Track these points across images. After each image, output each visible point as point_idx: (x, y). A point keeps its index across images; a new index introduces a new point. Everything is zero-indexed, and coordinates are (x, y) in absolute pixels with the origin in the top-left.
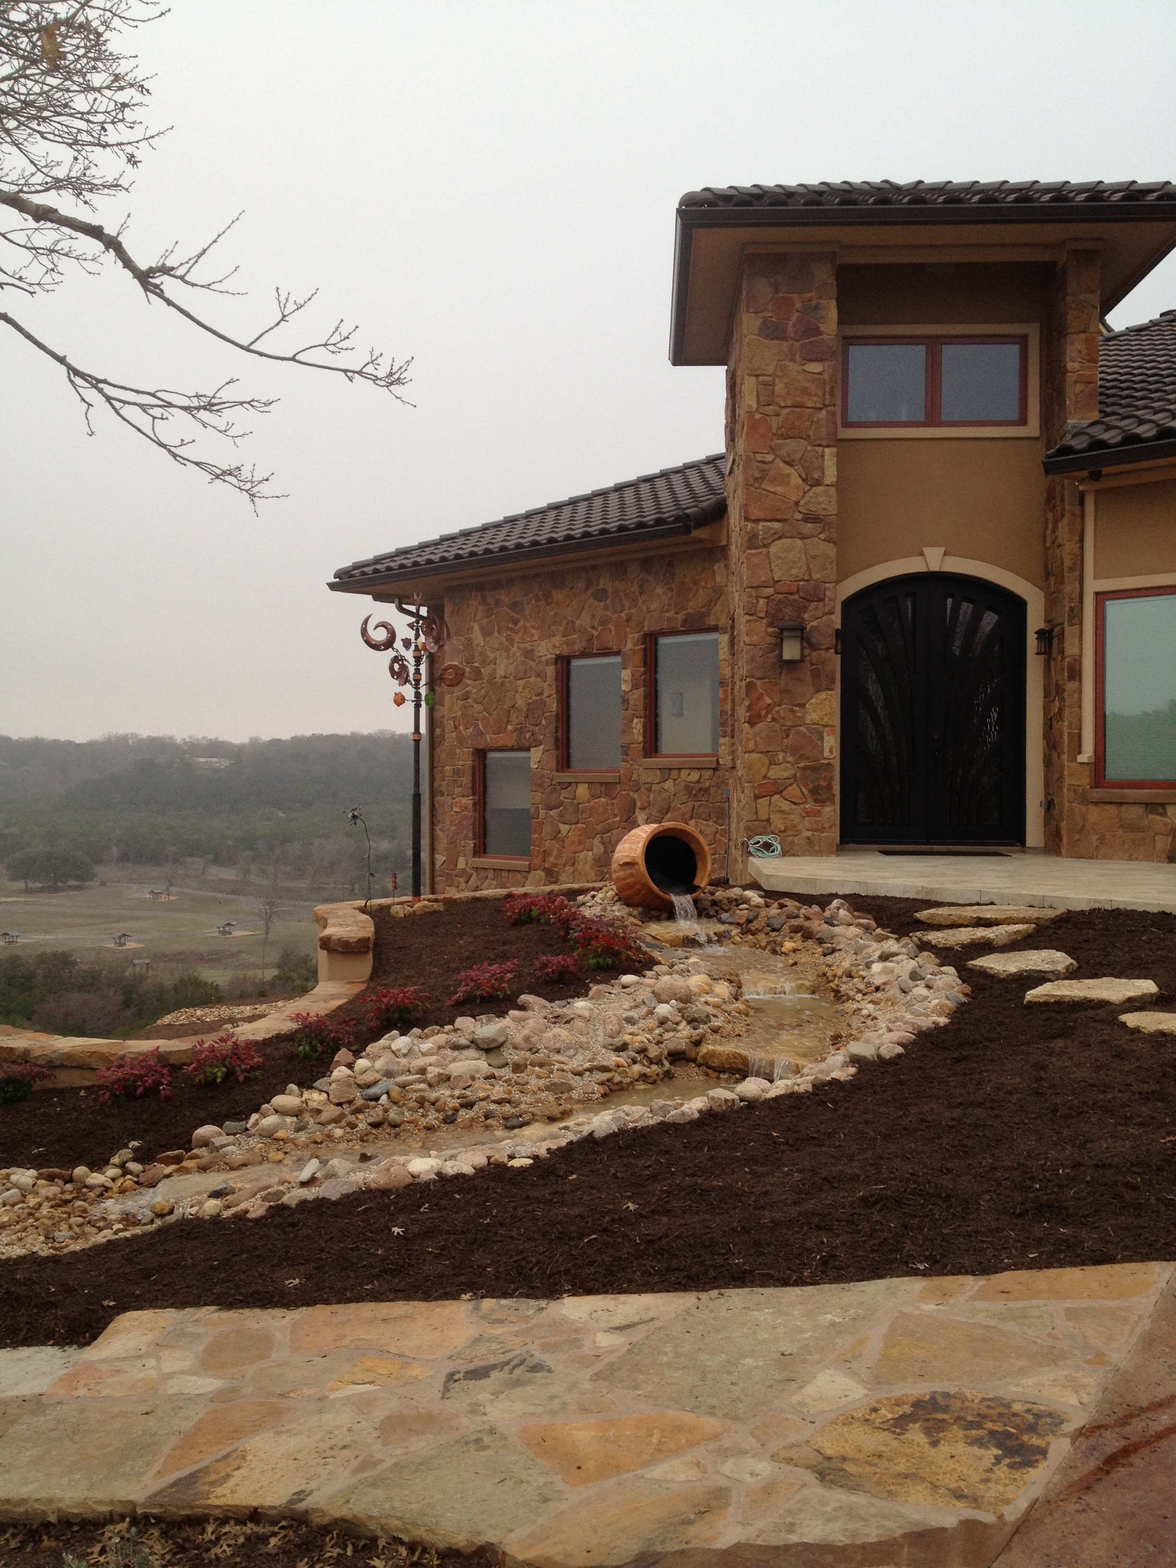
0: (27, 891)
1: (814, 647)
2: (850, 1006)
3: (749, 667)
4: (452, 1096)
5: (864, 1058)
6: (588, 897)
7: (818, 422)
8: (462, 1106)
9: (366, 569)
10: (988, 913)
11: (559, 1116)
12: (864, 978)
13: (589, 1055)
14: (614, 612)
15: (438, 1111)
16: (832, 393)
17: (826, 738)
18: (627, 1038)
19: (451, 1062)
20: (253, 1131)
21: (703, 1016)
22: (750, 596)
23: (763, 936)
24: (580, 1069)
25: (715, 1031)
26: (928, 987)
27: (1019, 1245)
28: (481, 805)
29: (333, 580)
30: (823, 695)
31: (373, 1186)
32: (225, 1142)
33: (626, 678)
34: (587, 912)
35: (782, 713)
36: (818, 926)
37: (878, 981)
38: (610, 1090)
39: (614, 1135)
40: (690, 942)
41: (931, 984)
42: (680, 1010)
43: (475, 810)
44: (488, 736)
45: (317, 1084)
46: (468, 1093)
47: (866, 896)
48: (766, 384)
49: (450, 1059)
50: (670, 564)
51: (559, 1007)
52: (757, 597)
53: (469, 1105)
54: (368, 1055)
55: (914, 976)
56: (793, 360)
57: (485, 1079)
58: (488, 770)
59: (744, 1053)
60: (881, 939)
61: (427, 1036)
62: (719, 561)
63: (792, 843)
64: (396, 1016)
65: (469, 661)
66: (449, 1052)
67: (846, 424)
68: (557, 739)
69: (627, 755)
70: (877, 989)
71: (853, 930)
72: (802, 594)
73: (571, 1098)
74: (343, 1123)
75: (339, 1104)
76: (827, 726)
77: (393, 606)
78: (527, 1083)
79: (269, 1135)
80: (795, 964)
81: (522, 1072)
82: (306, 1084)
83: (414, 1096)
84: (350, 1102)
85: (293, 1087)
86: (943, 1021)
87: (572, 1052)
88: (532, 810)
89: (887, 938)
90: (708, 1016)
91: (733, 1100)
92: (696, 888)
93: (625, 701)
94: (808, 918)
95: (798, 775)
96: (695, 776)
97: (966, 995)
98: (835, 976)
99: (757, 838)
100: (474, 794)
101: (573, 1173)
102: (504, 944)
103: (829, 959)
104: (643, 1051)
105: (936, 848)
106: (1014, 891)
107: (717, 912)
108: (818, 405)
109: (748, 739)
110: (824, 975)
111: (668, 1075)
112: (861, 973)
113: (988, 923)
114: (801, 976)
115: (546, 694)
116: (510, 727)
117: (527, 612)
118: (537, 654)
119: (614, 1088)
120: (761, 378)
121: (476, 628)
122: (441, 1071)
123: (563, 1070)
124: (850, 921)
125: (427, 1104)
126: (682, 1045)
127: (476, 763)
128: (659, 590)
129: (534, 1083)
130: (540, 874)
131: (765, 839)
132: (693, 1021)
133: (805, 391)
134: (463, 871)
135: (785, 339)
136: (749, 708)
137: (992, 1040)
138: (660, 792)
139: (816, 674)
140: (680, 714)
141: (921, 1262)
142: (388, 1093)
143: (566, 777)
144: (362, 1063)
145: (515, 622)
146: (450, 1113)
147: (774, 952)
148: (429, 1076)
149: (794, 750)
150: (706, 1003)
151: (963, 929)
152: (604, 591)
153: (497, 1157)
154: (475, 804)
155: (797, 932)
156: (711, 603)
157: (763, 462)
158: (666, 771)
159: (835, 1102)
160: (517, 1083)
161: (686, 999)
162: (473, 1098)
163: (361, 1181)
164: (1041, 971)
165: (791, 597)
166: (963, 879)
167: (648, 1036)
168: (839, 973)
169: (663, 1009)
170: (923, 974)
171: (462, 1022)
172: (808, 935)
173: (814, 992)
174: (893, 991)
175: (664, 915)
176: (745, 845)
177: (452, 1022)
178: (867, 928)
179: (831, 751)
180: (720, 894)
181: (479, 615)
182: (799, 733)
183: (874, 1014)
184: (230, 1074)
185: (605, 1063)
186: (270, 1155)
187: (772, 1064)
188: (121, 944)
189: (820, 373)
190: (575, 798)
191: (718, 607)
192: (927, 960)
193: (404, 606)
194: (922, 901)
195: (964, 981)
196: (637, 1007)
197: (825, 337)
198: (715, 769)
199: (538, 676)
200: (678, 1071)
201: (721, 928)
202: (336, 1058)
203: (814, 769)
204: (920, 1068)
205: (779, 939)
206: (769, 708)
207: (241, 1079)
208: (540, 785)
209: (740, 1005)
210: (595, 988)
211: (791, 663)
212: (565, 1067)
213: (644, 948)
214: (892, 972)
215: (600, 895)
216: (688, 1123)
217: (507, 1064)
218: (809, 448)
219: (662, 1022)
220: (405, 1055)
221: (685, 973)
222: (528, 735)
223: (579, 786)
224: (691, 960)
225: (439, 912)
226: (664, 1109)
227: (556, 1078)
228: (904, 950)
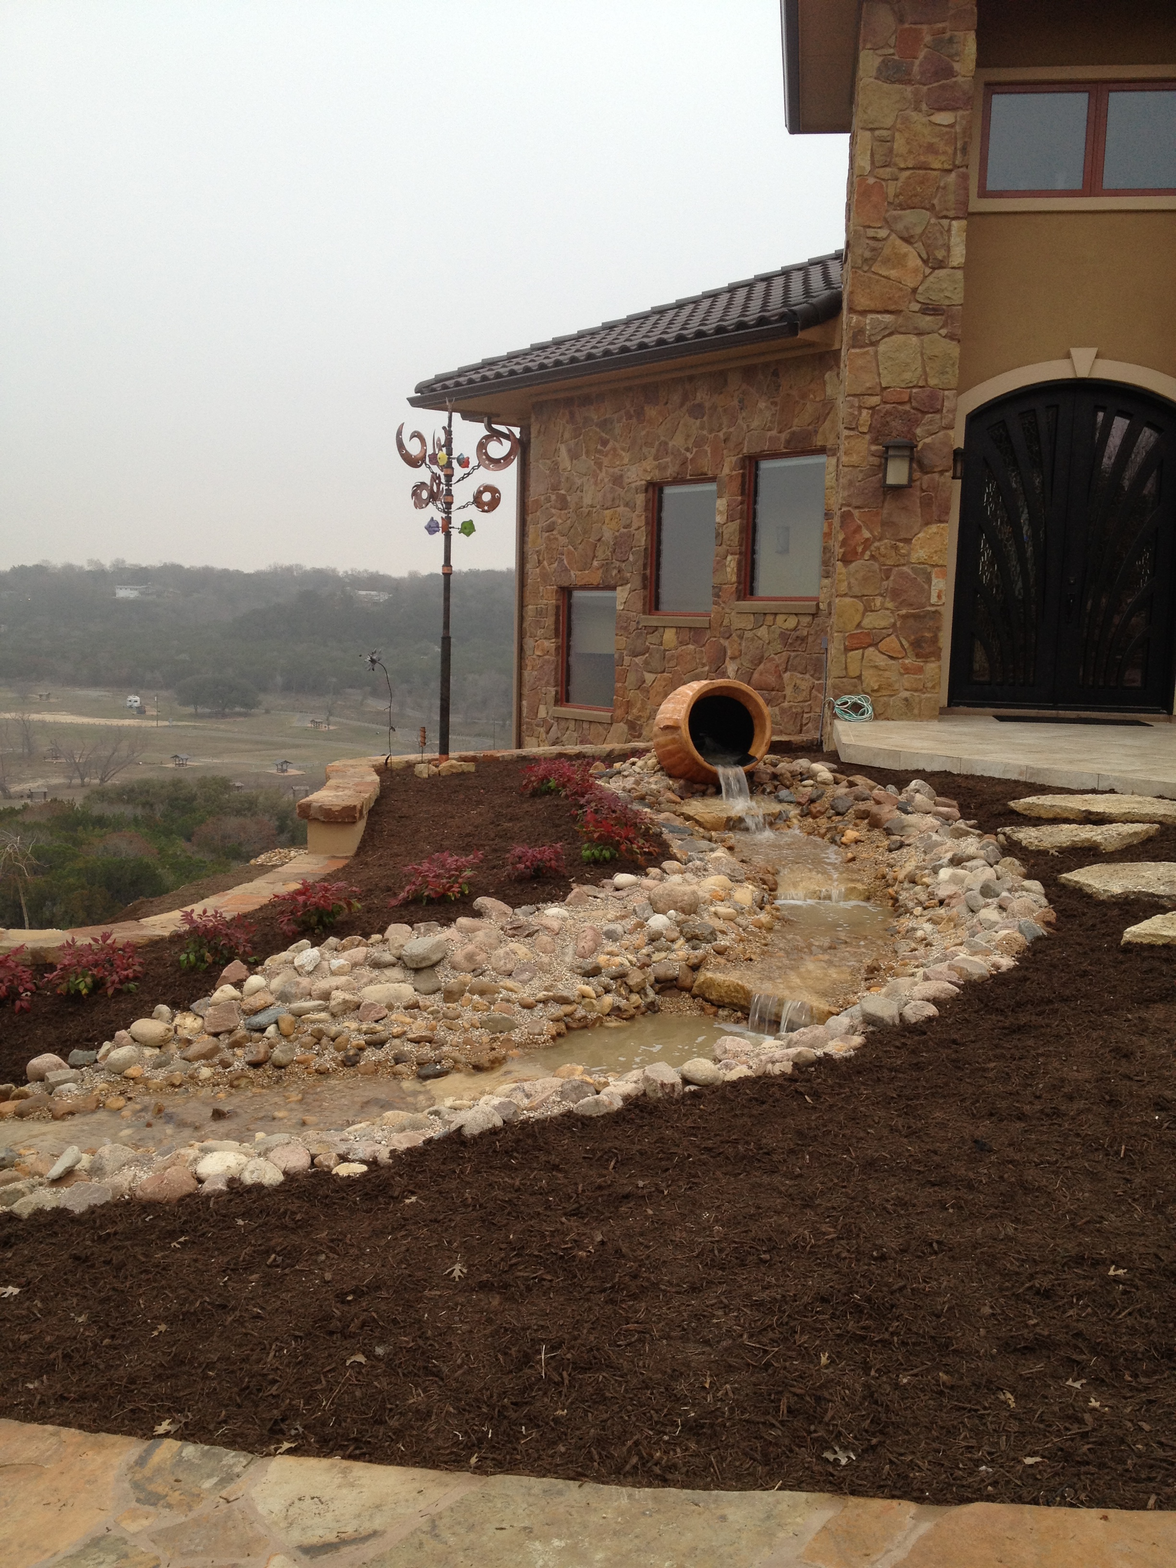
0: (196, 716)
1: (924, 469)
2: (906, 922)
3: (846, 493)
4: (359, 1031)
5: (881, 1019)
6: (627, 764)
7: (944, 188)
8: (369, 1044)
9: (447, 383)
10: (1099, 804)
11: (487, 1065)
12: (928, 886)
13: (548, 980)
14: (711, 432)
15: (338, 1050)
16: (964, 150)
17: (934, 581)
18: (602, 959)
19: (366, 985)
20: (103, 1063)
21: (706, 932)
22: (852, 406)
23: (825, 820)
24: (531, 1000)
25: (720, 952)
26: (1002, 908)
27: (1014, 1426)
28: (565, 649)
29: (413, 394)
30: (934, 528)
31: (139, 1193)
32: (63, 1078)
33: (721, 509)
34: (615, 786)
35: (882, 550)
36: (888, 813)
37: (943, 892)
38: (568, 1028)
39: (494, 1132)
40: (735, 824)
41: (1004, 905)
42: (678, 924)
43: (557, 654)
44: (572, 573)
45: (194, 1006)
46: (379, 1027)
47: (959, 775)
48: (883, 141)
49: (365, 980)
50: (776, 374)
51: (526, 914)
52: (860, 408)
53: (380, 1044)
54: (265, 970)
55: (987, 891)
56: (917, 109)
57: (406, 1008)
58: (574, 610)
59: (748, 986)
60: (959, 834)
61: (345, 948)
62: (831, 368)
63: (886, 705)
64: (314, 919)
65: (555, 488)
66: (366, 972)
67: (984, 194)
68: (644, 578)
69: (719, 597)
70: (941, 903)
71: (930, 820)
72: (914, 404)
73: (509, 1040)
74: (216, 1060)
75: (216, 1035)
76: (937, 566)
77: (482, 425)
78: (458, 1017)
79: (119, 1071)
80: (853, 859)
81: (456, 1001)
82: (180, 1005)
83: (310, 1028)
84: (230, 1032)
85: (163, 1009)
86: (1007, 962)
87: (526, 975)
88: (616, 656)
89: (967, 834)
90: (713, 933)
91: (673, 1085)
92: (751, 759)
93: (719, 535)
94: (878, 803)
95: (898, 624)
96: (792, 622)
97: (1048, 924)
98: (895, 879)
99: (845, 698)
100: (557, 636)
101: (413, 1193)
102: (511, 820)
103: (894, 854)
104: (620, 977)
105: (1062, 713)
106: (1141, 776)
107: (776, 787)
108: (947, 166)
109: (840, 581)
110: (884, 877)
111: (652, 1008)
112: (925, 880)
113: (1099, 820)
114: (856, 876)
115: (634, 526)
116: (595, 563)
117: (617, 431)
118: (626, 481)
119: (574, 1025)
120: (877, 133)
121: (563, 450)
122: (348, 997)
123: (508, 1001)
124: (928, 809)
125: (324, 1040)
126: (675, 969)
127: (560, 603)
128: (762, 405)
129: (468, 1016)
130: (622, 727)
131: (855, 699)
132: (693, 939)
133: (931, 149)
134: (544, 720)
135: (909, 82)
136: (844, 543)
137: (1065, 1000)
138: (752, 640)
139: (926, 503)
140: (784, 551)
141: (845, 1448)
142: (276, 1023)
143: (653, 620)
144: (255, 981)
145: (605, 443)
146: (351, 1053)
147: (833, 841)
148: (333, 1003)
149: (895, 594)
150: (716, 914)
151: (1066, 826)
152: (700, 406)
153: (321, 1158)
154: (557, 649)
155: (863, 819)
156: (819, 419)
157: (874, 238)
158: (761, 616)
159: (816, 1095)
160: (445, 1016)
161: (691, 908)
162: (384, 1035)
163: (126, 1185)
164: (1153, 895)
165: (900, 407)
166: (1080, 757)
167: (630, 957)
168: (901, 877)
169: (658, 922)
170: (998, 889)
171: (397, 932)
172: (875, 823)
173: (868, 899)
174: (958, 909)
175: (711, 790)
176: (832, 707)
177: (382, 930)
178: (947, 818)
179: (939, 597)
180: (785, 766)
181: (567, 435)
182: (902, 575)
183: (930, 938)
184: (98, 985)
185: (565, 993)
186: (108, 1101)
187: (781, 1003)
188: (283, 771)
189: (951, 126)
190: (661, 644)
191: (827, 424)
192: (1011, 867)
193: (494, 426)
194: (1026, 784)
195: (1050, 901)
196: (623, 917)
197: (960, 79)
198: (814, 615)
199: (627, 505)
200: (666, 1002)
201: (776, 808)
202: (224, 973)
203: (915, 617)
204: (954, 1042)
205: (841, 826)
206: (867, 543)
207: (110, 992)
208: (626, 629)
209: (764, 917)
210: (577, 889)
211: (897, 490)
212: (514, 996)
213: (667, 835)
214: (962, 881)
215: (640, 763)
216: (603, 1116)
217: (439, 989)
218: (933, 221)
219: (653, 939)
220: (310, 973)
221: (701, 872)
222: (614, 572)
223: (667, 630)
224: (714, 855)
225: (469, 773)
226: (580, 1089)
227: (496, 1012)
228: (982, 852)
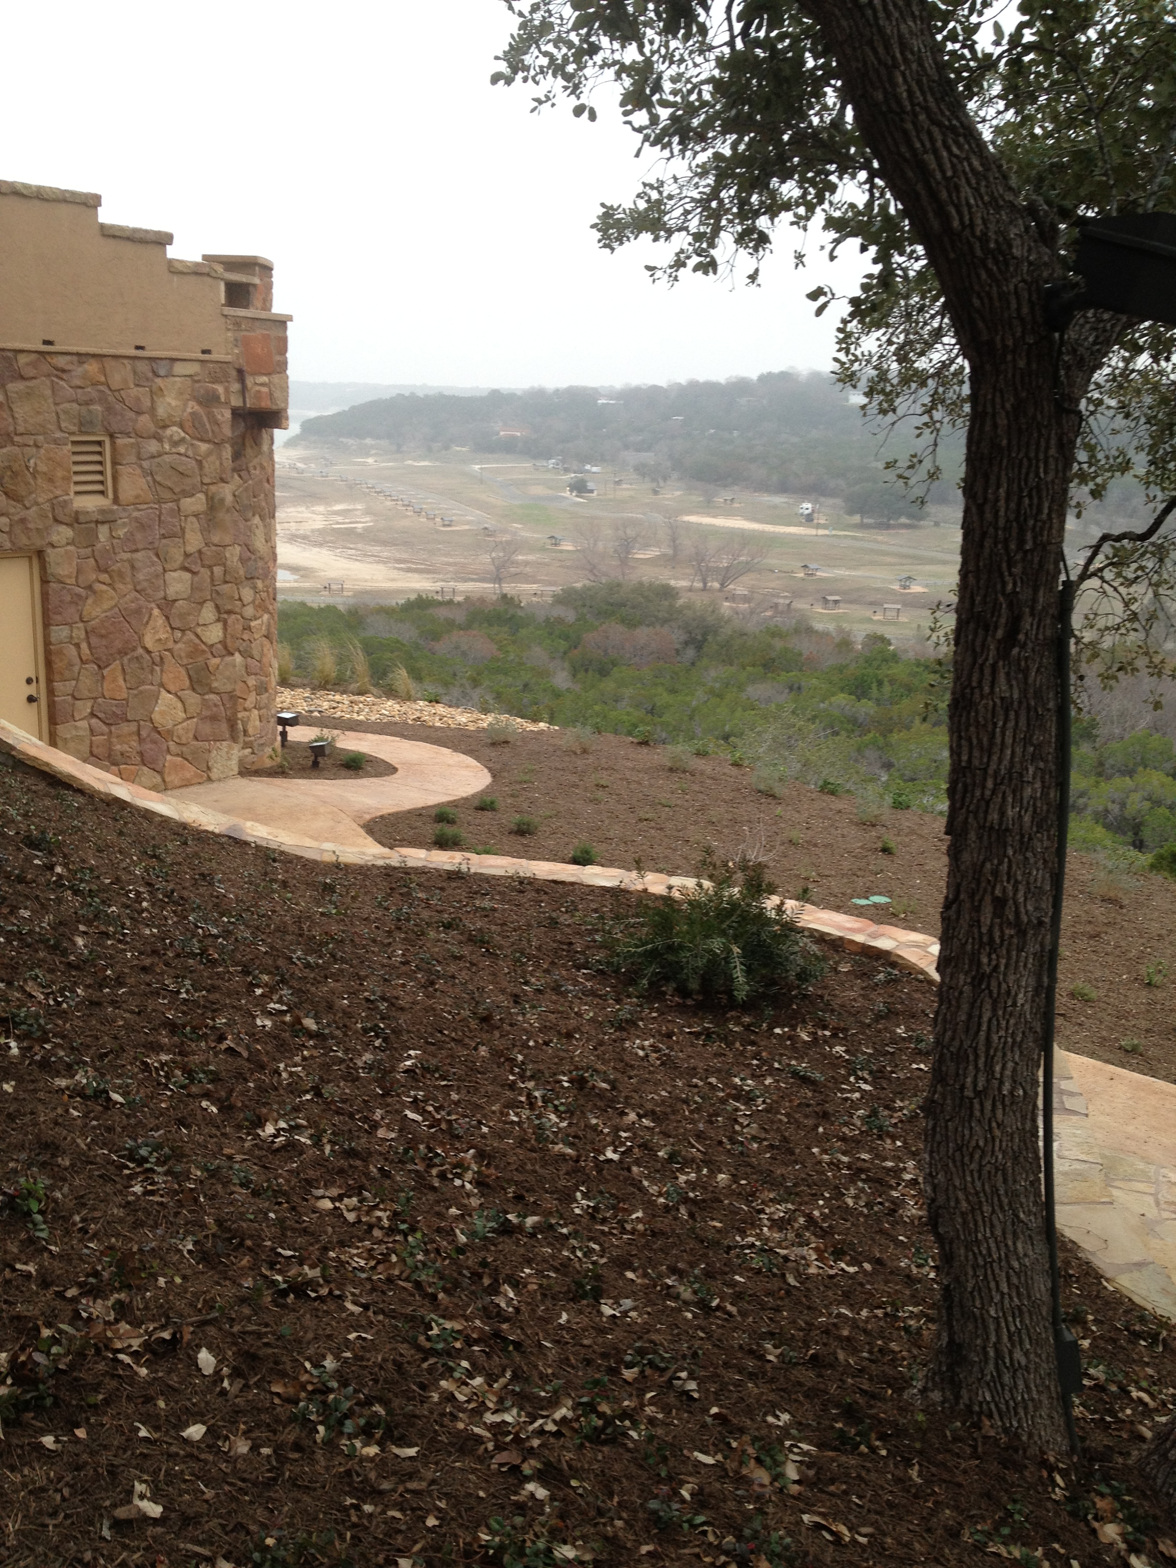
0: (862, 526)
188: (905, 587)
